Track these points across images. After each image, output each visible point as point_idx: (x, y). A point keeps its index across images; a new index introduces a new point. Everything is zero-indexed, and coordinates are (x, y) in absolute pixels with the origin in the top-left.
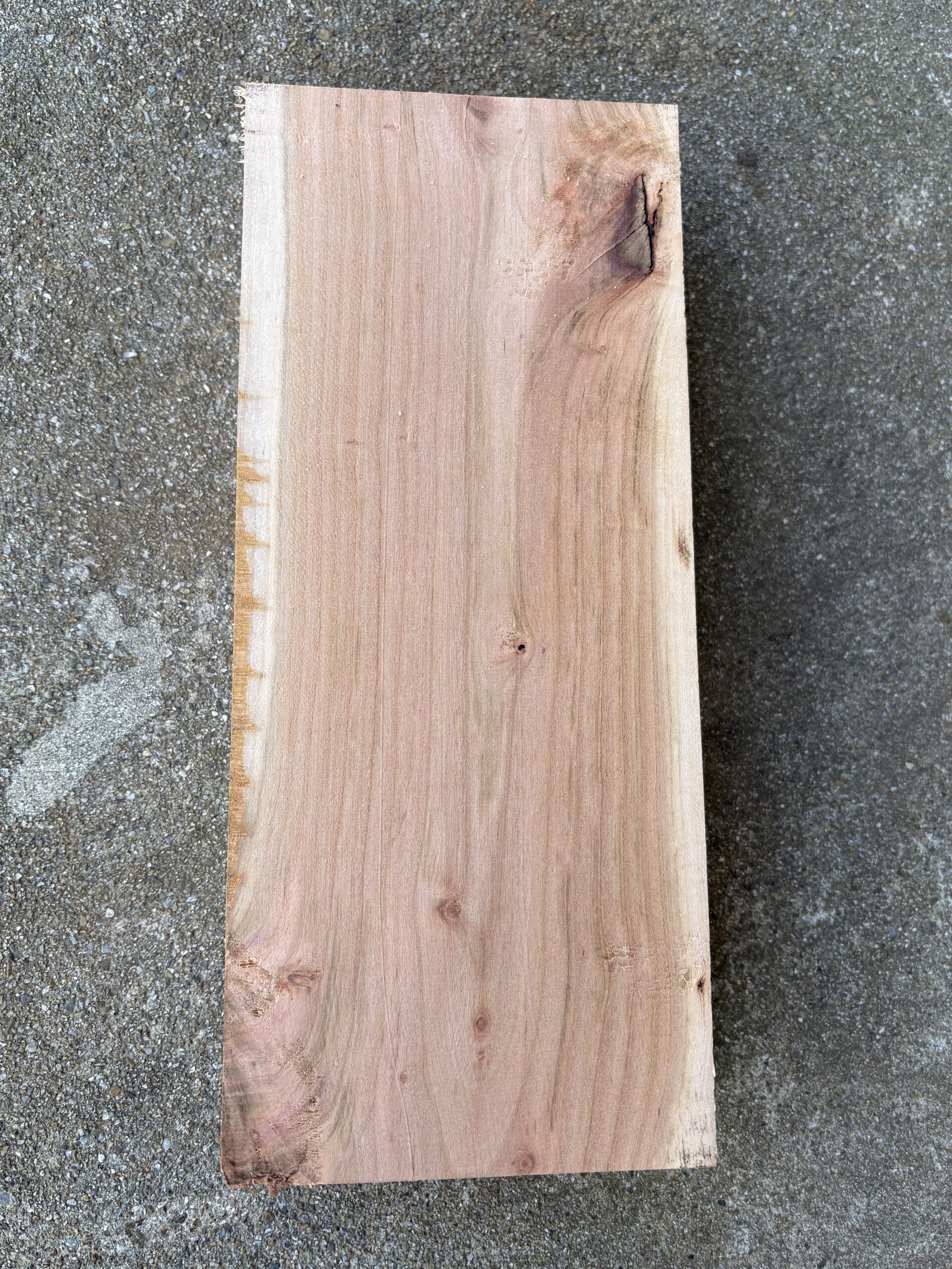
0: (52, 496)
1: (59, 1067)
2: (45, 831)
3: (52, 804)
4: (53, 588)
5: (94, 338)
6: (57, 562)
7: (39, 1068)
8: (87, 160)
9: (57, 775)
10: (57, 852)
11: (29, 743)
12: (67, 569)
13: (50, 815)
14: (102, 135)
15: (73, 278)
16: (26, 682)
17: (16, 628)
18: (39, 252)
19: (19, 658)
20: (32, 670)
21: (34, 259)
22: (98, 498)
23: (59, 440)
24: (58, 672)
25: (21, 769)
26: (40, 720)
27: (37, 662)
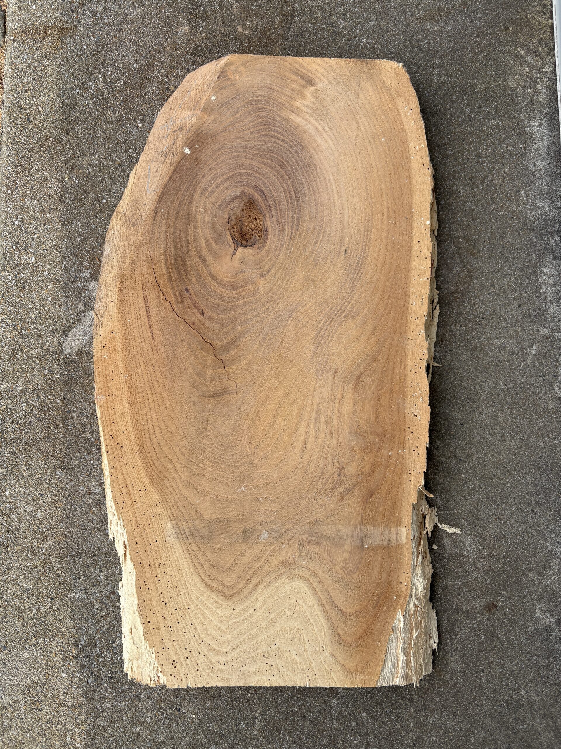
0: (78, 249)
1: (79, 433)
2: (75, 359)
3: (77, 350)
4: (78, 279)
5: (92, 195)
6: (79, 271)
7: (73, 433)
8: (90, 134)
9: (79, 340)
10: (78, 365)
11: (70, 330)
12: (83, 273)
13: (76, 354)
14: (95, 126)
15: (85, 175)
16: (69, 310)
17: (66, 293)
18: (74, 167)
19: (67, 302)
20: (71, 306)
21: (72, 168)
22: (93, 249)
23: (80, 230)
24: (79, 307)
25: (67, 339)
26: (73, 323)
27: (73, 304)
